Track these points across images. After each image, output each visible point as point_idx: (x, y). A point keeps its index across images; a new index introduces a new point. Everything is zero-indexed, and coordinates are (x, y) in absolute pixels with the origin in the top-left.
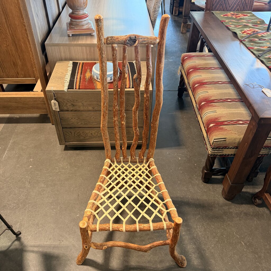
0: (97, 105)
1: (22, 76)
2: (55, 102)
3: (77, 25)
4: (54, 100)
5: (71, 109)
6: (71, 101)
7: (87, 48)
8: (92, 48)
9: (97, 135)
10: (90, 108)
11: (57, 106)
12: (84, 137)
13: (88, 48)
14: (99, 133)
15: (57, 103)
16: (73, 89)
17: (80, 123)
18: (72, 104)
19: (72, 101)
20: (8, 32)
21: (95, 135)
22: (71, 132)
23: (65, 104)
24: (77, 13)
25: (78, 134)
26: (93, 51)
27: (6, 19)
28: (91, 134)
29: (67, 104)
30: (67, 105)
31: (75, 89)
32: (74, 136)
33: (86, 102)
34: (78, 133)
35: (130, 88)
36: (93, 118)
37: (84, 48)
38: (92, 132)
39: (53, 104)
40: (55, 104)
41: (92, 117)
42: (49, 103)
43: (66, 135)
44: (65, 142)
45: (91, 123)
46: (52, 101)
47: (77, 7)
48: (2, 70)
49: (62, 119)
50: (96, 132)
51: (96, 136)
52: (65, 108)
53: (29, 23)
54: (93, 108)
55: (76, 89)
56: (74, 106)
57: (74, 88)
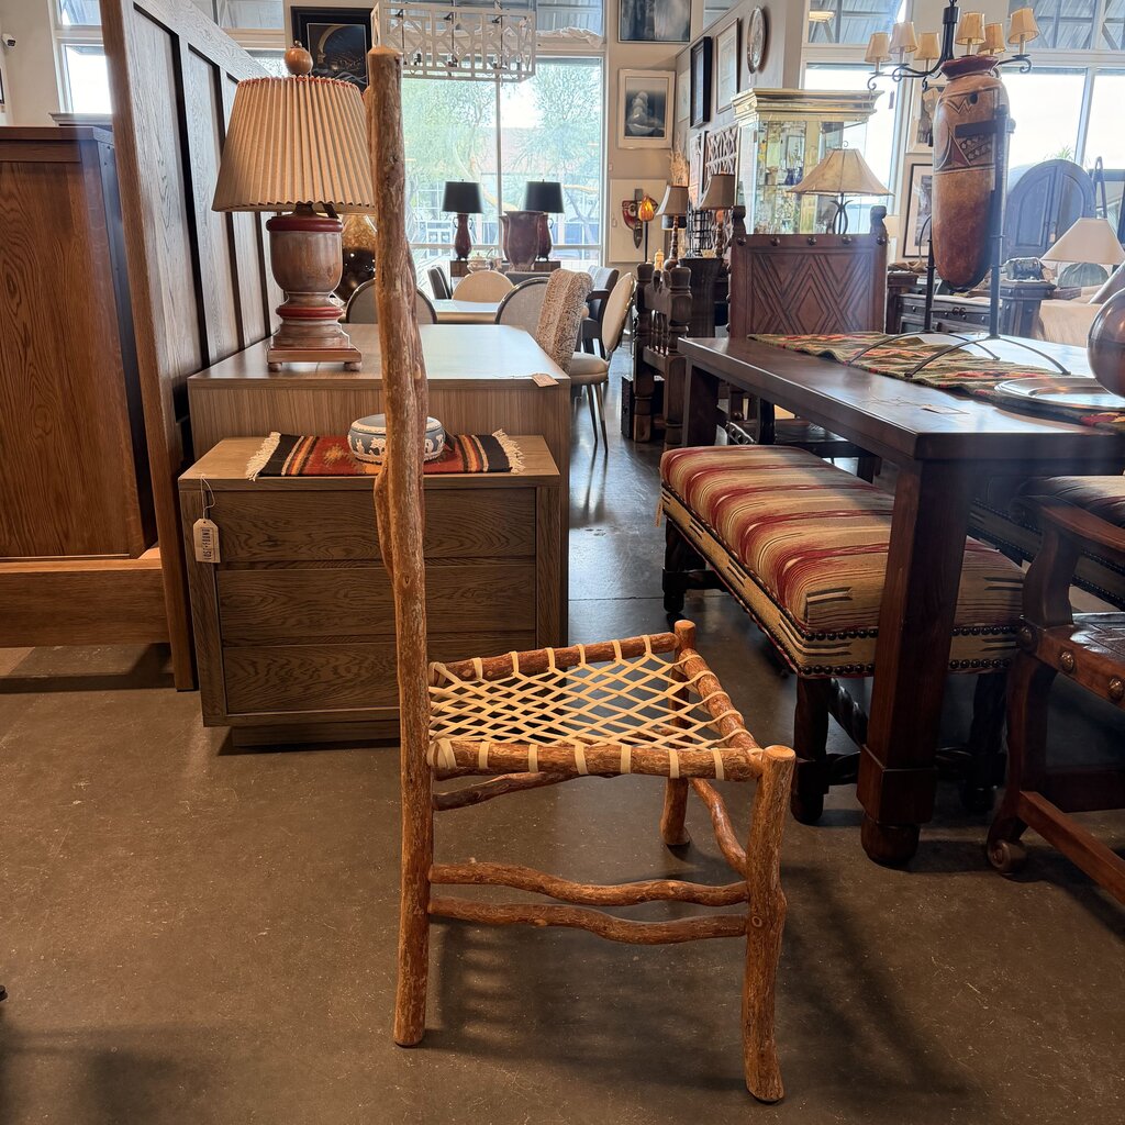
0: (363, 537)
1: (79, 546)
2: (211, 525)
3: (304, 335)
4: (203, 520)
5: (267, 556)
6: (266, 524)
7: (335, 393)
8: (353, 393)
9: (358, 675)
10: (337, 553)
11: (214, 543)
12: (307, 688)
13: (337, 395)
14: (366, 664)
15: (216, 528)
16: (280, 475)
17: (292, 621)
18: (270, 539)
19: (271, 523)
20: (57, 387)
21: (350, 676)
22: (253, 664)
23: (243, 537)
24: (305, 300)
25: (283, 673)
26: (353, 403)
27: (57, 340)
28: (335, 669)
29: (251, 537)
30: (250, 542)
31: (286, 475)
32: (267, 681)
33: (320, 525)
34: (282, 667)
35: (482, 471)
36: (346, 596)
37: (324, 394)
38: (338, 663)
39: (198, 536)
40: (206, 533)
41: (342, 592)
42: (185, 532)
43: (235, 676)
44: (228, 713)
45: (337, 620)
46: (196, 525)
47: (304, 278)
48: (10, 526)
49: (227, 601)
50: (355, 659)
51: (351, 681)
52: (243, 554)
53: (143, 294)
54: (348, 552)
55: (290, 475)
56: (276, 545)
57: (283, 473)
